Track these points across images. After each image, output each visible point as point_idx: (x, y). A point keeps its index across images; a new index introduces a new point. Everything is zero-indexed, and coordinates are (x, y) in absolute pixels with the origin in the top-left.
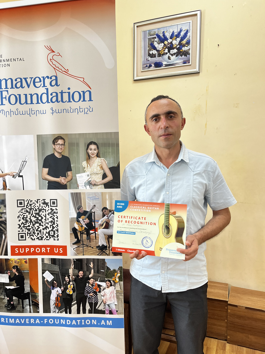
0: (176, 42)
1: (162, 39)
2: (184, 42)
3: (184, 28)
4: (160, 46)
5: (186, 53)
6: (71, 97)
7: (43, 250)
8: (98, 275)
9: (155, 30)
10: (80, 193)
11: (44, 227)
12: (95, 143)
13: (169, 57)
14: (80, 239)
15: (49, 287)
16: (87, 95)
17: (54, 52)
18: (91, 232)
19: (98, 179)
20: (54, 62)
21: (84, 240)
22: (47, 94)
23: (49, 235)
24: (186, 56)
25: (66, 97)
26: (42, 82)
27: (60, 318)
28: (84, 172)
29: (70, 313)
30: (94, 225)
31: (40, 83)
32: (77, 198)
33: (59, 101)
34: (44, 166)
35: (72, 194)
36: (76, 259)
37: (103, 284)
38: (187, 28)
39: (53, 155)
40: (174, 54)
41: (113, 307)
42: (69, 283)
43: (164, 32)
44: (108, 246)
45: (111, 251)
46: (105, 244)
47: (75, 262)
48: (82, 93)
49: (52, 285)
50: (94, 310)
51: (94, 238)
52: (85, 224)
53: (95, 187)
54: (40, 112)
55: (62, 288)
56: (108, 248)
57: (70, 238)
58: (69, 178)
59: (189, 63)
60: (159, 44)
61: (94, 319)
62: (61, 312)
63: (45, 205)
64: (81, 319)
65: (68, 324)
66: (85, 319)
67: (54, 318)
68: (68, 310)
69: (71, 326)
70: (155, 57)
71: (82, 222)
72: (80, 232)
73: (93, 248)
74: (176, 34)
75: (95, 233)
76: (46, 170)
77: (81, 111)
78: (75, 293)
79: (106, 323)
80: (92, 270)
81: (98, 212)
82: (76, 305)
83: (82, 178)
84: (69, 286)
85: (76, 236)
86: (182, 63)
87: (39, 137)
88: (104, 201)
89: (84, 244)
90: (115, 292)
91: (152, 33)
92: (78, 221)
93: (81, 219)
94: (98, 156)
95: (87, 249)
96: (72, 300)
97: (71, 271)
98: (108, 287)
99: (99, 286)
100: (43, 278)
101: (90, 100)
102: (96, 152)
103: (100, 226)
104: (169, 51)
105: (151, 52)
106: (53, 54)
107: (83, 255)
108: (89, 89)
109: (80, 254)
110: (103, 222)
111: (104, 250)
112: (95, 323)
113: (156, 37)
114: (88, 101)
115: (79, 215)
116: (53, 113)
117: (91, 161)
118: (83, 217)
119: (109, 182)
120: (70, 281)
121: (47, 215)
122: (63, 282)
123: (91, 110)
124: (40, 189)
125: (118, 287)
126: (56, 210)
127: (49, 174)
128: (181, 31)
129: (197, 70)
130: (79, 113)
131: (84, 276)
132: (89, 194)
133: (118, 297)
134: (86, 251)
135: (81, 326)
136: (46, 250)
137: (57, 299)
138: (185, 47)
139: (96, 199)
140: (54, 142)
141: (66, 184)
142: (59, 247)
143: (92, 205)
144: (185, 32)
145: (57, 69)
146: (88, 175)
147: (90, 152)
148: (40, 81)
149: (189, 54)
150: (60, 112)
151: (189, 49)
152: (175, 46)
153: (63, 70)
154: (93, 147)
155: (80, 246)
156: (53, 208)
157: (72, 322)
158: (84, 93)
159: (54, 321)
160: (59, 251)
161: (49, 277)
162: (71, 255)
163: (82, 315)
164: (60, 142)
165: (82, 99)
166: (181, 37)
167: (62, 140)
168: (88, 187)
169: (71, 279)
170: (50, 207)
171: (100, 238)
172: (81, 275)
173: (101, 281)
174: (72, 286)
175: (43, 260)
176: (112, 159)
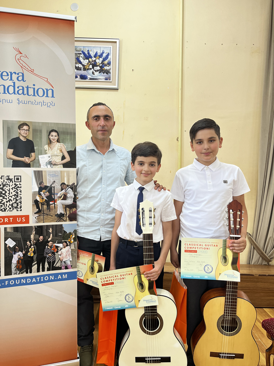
0: (99, 61)
1: (88, 57)
2: (106, 62)
3: (106, 51)
4: (85, 62)
5: (108, 72)
6: (36, 93)
7: (5, 220)
8: (56, 238)
9: (81, 48)
10: (42, 171)
11: (8, 200)
12: (56, 131)
13: (93, 72)
14: (41, 209)
15: (11, 252)
16: (50, 92)
17: (21, 53)
18: (51, 203)
19: (58, 160)
20: (22, 62)
21: (45, 209)
22: (14, 87)
23: (12, 206)
24: (108, 74)
25: (31, 91)
26: (9, 76)
27: (20, 279)
28: (46, 153)
29: (31, 272)
30: (53, 198)
31: (8, 77)
32: (39, 175)
33: (25, 94)
34: (9, 147)
35: (35, 171)
36: (37, 226)
37: (61, 245)
38: (108, 51)
39: (18, 138)
40: (98, 70)
41: (69, 263)
42: (30, 247)
43: (88, 50)
44: (65, 214)
45: (67, 218)
46: (63, 212)
47: (37, 229)
48: (45, 91)
49: (14, 250)
50: (52, 267)
51: (53, 208)
52: (46, 197)
53: (55, 166)
54: (6, 101)
55: (24, 252)
56: (65, 216)
57: (33, 208)
58: (32, 158)
59: (110, 80)
60: (84, 60)
61: (52, 275)
62: (22, 273)
63: (9, 181)
64: (40, 276)
65: (28, 282)
66: (44, 276)
67: (14, 279)
68: (29, 270)
69: (31, 283)
70: (81, 70)
71: (43, 195)
72: (42, 203)
73: (52, 216)
74: (99, 54)
75: (54, 203)
76: (11, 151)
77: (45, 104)
78: (36, 255)
79: (62, 277)
80: (51, 235)
81: (57, 187)
82: (36, 265)
83: (43, 159)
84: (30, 249)
85: (38, 207)
86: (104, 79)
87: (4, 122)
88: (62, 177)
89: (44, 214)
90: (70, 251)
91: (78, 49)
92: (40, 194)
93: (42, 193)
94: (58, 141)
95: (47, 217)
96: (33, 261)
97: (32, 237)
98: (64, 247)
99: (57, 247)
100: (6, 245)
101: (53, 96)
102: (56, 138)
103: (58, 198)
104: (93, 68)
105: (77, 66)
106: (21, 55)
107: (44, 222)
108: (52, 88)
109: (41, 222)
110: (62, 194)
111: (62, 218)
112: (53, 279)
113: (82, 53)
114: (51, 97)
115: (41, 189)
116: (19, 103)
117: (53, 145)
118: (44, 191)
119: (67, 162)
120: (31, 245)
121: (11, 190)
122: (25, 246)
123: (53, 105)
124: (4, 167)
125: (73, 247)
126: (20, 184)
127: (14, 154)
128: (103, 53)
129: (116, 87)
130: (43, 106)
131: (43, 240)
132: (50, 172)
133: (72, 255)
134: (46, 219)
135: (40, 282)
136: (9, 220)
137: (18, 262)
138: (107, 67)
139: (55, 176)
140: (20, 127)
141: (30, 163)
142: (21, 217)
143: (52, 181)
144: (107, 54)
145: (24, 67)
146: (49, 157)
147: (51, 137)
148: (8, 75)
149: (110, 73)
150: (26, 103)
151: (110, 69)
152: (98, 64)
153: (29, 69)
154: (54, 134)
155: (41, 215)
156: (17, 183)
157: (32, 280)
158: (47, 90)
159: (15, 282)
160: (22, 220)
161: (11, 243)
162: (33, 222)
163: (41, 273)
164: (25, 127)
165: (45, 95)
166: (103, 57)
167: (27, 126)
168: (49, 166)
169: (32, 243)
170: (14, 183)
171: (58, 207)
172: (42, 239)
173: (58, 243)
174: (33, 249)
175: (5, 229)
176: (70, 145)
